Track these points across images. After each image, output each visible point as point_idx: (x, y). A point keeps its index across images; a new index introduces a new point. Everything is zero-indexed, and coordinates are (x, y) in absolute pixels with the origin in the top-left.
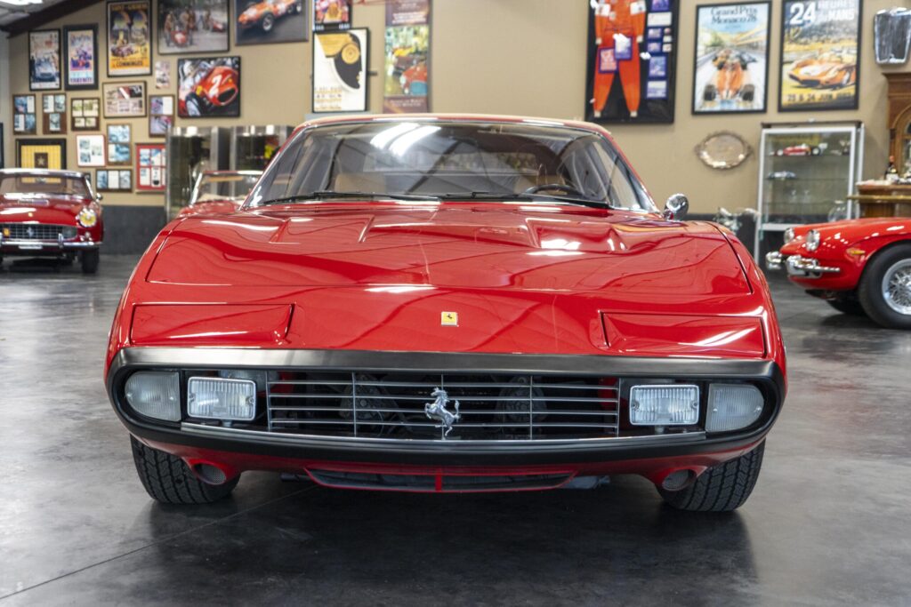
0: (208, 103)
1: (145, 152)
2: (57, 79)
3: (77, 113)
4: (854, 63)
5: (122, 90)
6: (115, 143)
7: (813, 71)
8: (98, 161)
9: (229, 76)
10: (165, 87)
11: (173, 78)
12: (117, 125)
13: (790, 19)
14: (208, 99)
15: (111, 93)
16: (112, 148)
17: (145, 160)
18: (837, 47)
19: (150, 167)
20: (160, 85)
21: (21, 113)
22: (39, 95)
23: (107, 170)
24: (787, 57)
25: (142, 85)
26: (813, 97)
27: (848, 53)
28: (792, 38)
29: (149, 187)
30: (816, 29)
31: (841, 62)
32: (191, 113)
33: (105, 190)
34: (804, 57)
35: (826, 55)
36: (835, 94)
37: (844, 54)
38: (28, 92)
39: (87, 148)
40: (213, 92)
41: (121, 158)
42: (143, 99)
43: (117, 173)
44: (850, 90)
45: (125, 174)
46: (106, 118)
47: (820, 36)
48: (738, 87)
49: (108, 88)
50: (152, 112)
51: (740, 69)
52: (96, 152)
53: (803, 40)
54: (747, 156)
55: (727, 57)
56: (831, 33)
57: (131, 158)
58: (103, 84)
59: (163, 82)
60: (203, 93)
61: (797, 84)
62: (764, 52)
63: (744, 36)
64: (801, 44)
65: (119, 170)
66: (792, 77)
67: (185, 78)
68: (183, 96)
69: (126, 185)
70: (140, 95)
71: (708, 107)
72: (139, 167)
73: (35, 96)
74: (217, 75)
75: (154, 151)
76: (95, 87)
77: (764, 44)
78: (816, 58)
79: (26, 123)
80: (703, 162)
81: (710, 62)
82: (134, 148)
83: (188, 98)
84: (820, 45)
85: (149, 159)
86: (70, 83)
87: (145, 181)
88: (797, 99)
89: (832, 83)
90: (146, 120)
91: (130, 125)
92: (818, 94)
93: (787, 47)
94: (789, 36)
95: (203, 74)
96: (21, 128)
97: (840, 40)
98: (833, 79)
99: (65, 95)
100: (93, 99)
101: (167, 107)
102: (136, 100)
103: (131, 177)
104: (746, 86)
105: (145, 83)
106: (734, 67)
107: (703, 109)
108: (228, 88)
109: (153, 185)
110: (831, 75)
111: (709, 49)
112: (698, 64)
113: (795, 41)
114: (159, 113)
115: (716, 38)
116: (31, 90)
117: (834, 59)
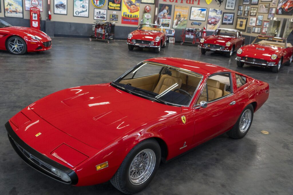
0: (284, 10)
1: (265, 23)
2: (249, 2)
3: (252, 11)
5: (263, 6)
6: (259, 20)
8: (254, 24)
9: (292, 3)
10: (274, 5)
11: (277, 3)
12: (260, 15)
14: (285, 9)
15: (261, 6)
16: (258, 21)
17: (265, 25)
19: (266, 27)
20: (273, 4)
21: (239, 10)
22: (244, 6)
23: (256, 27)
25: (269, 4)
29: (264, 33)
32: (279, 13)
33: (254, 32)
38: (242, 5)
39: (252, 21)
40: (287, 7)
41: (260, 24)
42: (268, 8)
43: (257, 28)
45: (259, 29)
46: (258, 13)
49: (260, 5)
50: (270, 12)
52: (254, 22)
57: (262, 24)
58: (260, 4)
59: (274, 4)
60: (284, 7)
65: (258, 28)
67: (280, 3)
68: (278, 8)
69: (259, 32)
70: (267, 7)
72: (263, 27)
73: (243, 6)
74: (288, 3)
75: (268, 23)
76: (257, 4)
79: (240, 13)
82: (263, 22)
83: (280, 9)
85: (266, 25)
86: (252, 3)
87: (264, 31)
90: (267, 14)
91: (263, 15)
95: (285, 2)
96: (239, 14)
99: (250, 6)
100: (256, 8)
101: (274, 11)
102: (266, 9)
103: (261, 30)
105: (270, 4)
108: (291, 7)
109: (265, 33)
114: (271, 13)
116: (243, 4)
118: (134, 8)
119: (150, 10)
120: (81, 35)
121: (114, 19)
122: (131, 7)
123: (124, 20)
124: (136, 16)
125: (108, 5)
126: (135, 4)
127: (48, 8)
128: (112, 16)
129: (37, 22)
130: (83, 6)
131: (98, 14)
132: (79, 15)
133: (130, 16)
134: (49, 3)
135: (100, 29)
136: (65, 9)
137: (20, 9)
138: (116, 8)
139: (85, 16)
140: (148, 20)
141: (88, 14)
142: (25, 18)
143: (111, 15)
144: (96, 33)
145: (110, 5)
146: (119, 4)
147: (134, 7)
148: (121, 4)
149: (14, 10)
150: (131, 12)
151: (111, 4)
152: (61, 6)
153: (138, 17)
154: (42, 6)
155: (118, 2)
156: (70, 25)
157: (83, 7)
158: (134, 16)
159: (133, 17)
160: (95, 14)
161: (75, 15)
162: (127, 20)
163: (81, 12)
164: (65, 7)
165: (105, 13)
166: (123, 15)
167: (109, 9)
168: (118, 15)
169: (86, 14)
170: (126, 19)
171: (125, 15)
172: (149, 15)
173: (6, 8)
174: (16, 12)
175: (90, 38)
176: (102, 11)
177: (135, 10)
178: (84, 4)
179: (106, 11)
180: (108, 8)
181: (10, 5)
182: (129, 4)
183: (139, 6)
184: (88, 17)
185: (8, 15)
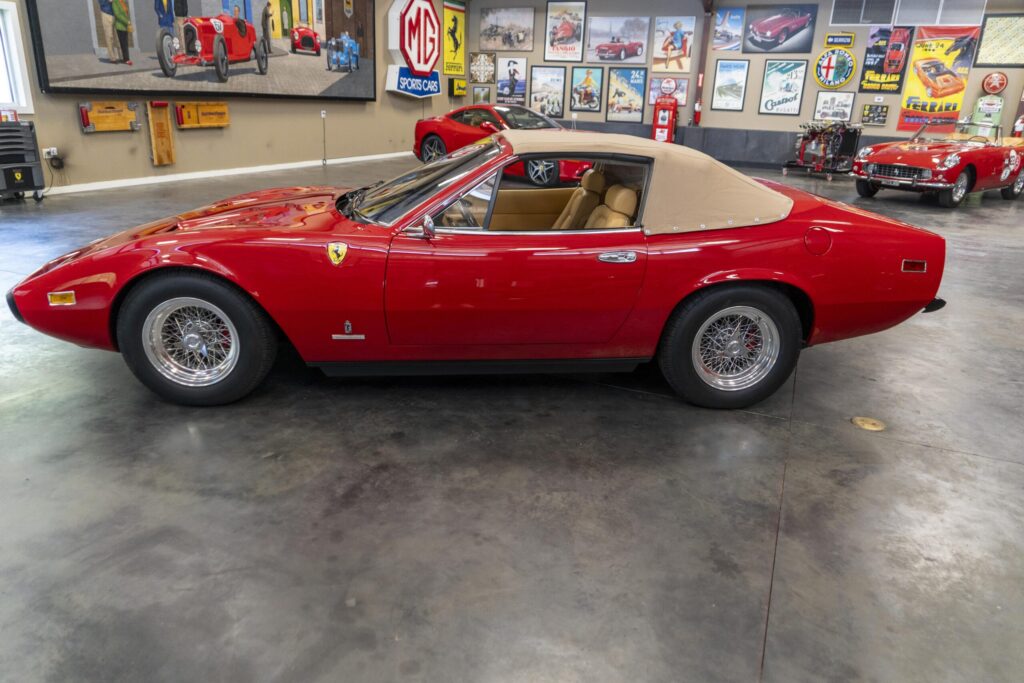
118: (945, 84)
119: (1001, 85)
120: (773, 161)
121: (874, 117)
122: (935, 81)
123: (906, 120)
124: (951, 108)
125: (863, 78)
126: (953, 71)
127: (698, 94)
128: (870, 109)
129: (666, 131)
130: (788, 85)
131: (828, 106)
132: (774, 111)
133: (928, 108)
134: (700, 84)
135: (813, 142)
136: (739, 96)
137: (638, 102)
138: (885, 87)
139: (790, 112)
140: (989, 115)
141: (797, 107)
142: (645, 122)
143: (867, 108)
144: (802, 155)
145: (867, 78)
146: (896, 74)
147: (946, 81)
148: (902, 74)
149: (626, 105)
150: (934, 95)
151: (871, 75)
152: (732, 88)
153: (958, 109)
154: (685, 91)
155: (893, 67)
156: (747, 135)
157: (788, 88)
158: (944, 108)
159: (941, 109)
160: (820, 106)
161: (763, 110)
162: (917, 120)
163: (779, 103)
164: (740, 92)
165: (847, 103)
166: (904, 105)
167: (862, 90)
168: (887, 107)
169: (793, 107)
170: (913, 117)
171: (912, 105)
172: (996, 100)
173: (610, 101)
174: (629, 109)
175: (784, 166)
176: (840, 97)
177: (951, 90)
178: (790, 81)
179: (852, 95)
180: (861, 86)
181: (620, 94)
182: (933, 71)
183: (967, 76)
184: (798, 115)
185: (614, 116)
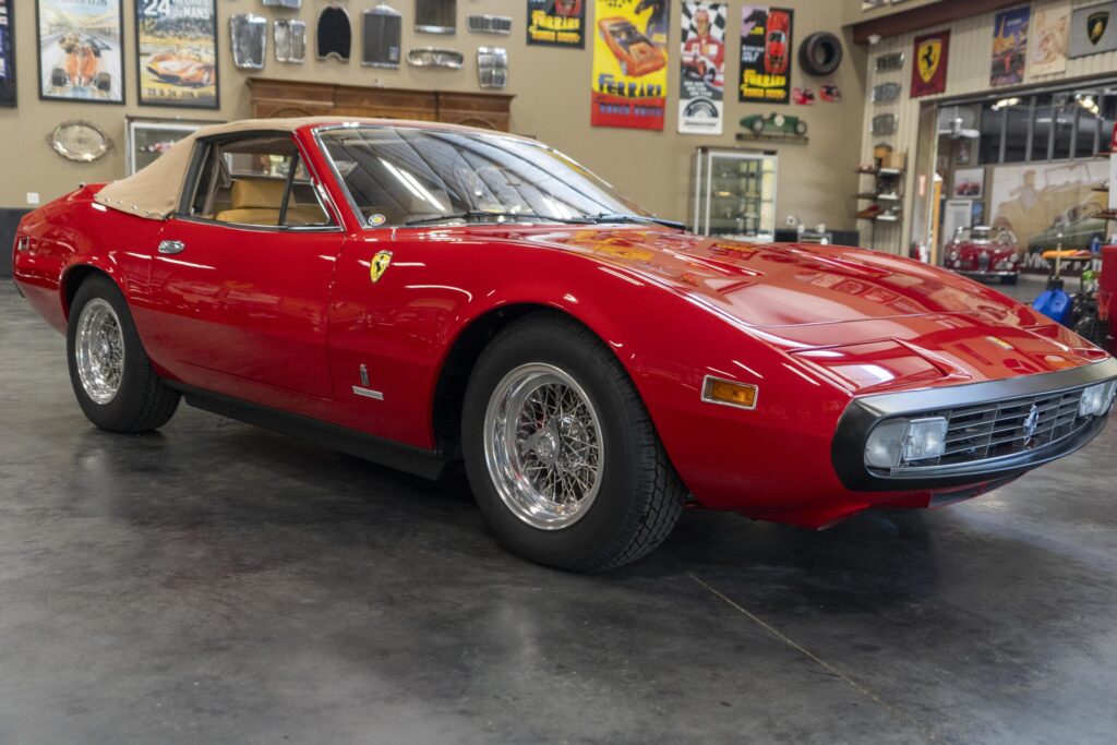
4: (213, 63)
7: (172, 66)
13: (143, 9)
18: (196, 45)
24: (143, 49)
26: (174, 94)
27: (206, 52)
28: (147, 29)
30: (172, 24)
31: (200, 60)
34: (162, 51)
35: (184, 52)
36: (196, 92)
37: (202, 53)
44: (211, 90)
47: (176, 31)
48: (92, 74)
51: (93, 56)
53: (159, 33)
54: (108, 149)
55: (77, 40)
56: (187, 29)
61: (156, 78)
62: (118, 40)
63: (94, 20)
64: (157, 36)
66: (150, 70)
71: (58, 92)
77: (118, 31)
78: (174, 54)
80: (57, 152)
81: (57, 43)
84: (177, 41)
88: (158, 93)
89: (192, 81)
92: (180, 91)
93: (143, 38)
94: (144, 25)
97: (197, 38)
98: (193, 77)
104: (100, 74)
106: (85, 52)
107: (52, 95)
110: (191, 72)
111: (53, 29)
112: (42, 44)
113: (151, 33)
115: (61, 17)
117: (193, 57)
